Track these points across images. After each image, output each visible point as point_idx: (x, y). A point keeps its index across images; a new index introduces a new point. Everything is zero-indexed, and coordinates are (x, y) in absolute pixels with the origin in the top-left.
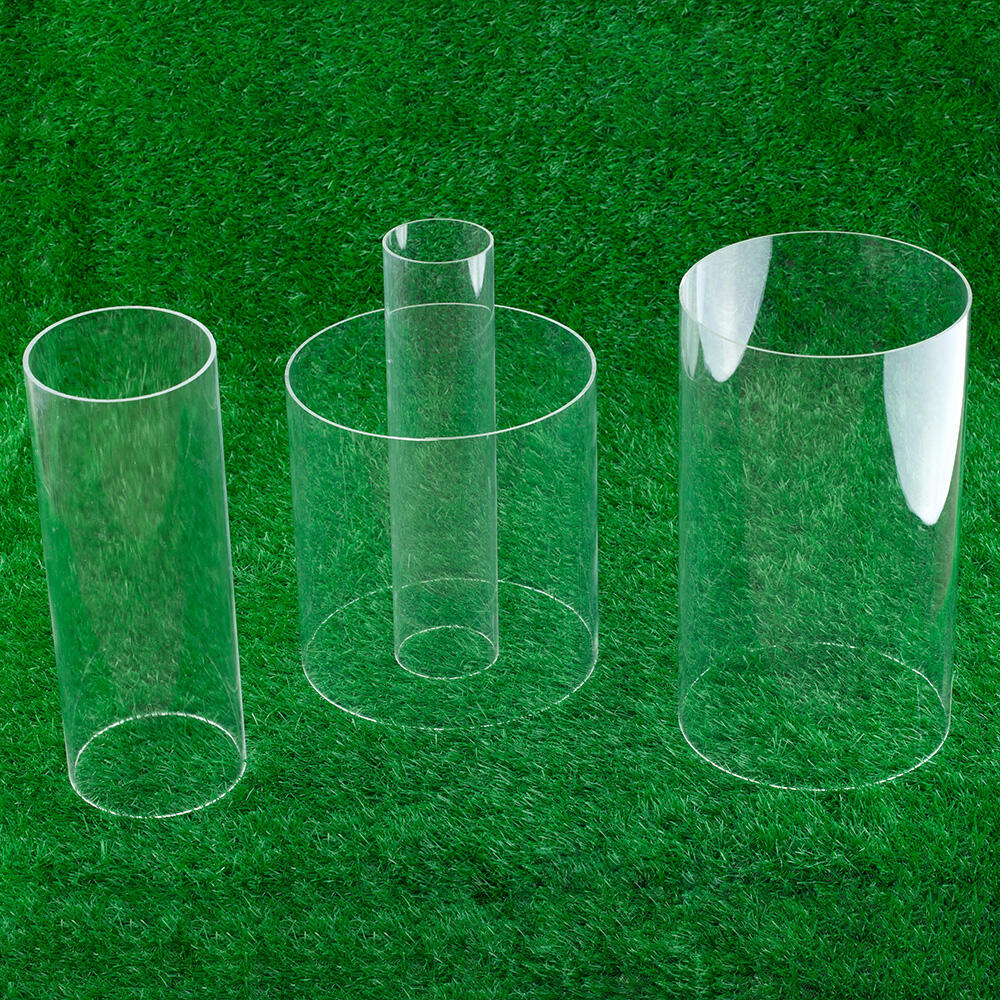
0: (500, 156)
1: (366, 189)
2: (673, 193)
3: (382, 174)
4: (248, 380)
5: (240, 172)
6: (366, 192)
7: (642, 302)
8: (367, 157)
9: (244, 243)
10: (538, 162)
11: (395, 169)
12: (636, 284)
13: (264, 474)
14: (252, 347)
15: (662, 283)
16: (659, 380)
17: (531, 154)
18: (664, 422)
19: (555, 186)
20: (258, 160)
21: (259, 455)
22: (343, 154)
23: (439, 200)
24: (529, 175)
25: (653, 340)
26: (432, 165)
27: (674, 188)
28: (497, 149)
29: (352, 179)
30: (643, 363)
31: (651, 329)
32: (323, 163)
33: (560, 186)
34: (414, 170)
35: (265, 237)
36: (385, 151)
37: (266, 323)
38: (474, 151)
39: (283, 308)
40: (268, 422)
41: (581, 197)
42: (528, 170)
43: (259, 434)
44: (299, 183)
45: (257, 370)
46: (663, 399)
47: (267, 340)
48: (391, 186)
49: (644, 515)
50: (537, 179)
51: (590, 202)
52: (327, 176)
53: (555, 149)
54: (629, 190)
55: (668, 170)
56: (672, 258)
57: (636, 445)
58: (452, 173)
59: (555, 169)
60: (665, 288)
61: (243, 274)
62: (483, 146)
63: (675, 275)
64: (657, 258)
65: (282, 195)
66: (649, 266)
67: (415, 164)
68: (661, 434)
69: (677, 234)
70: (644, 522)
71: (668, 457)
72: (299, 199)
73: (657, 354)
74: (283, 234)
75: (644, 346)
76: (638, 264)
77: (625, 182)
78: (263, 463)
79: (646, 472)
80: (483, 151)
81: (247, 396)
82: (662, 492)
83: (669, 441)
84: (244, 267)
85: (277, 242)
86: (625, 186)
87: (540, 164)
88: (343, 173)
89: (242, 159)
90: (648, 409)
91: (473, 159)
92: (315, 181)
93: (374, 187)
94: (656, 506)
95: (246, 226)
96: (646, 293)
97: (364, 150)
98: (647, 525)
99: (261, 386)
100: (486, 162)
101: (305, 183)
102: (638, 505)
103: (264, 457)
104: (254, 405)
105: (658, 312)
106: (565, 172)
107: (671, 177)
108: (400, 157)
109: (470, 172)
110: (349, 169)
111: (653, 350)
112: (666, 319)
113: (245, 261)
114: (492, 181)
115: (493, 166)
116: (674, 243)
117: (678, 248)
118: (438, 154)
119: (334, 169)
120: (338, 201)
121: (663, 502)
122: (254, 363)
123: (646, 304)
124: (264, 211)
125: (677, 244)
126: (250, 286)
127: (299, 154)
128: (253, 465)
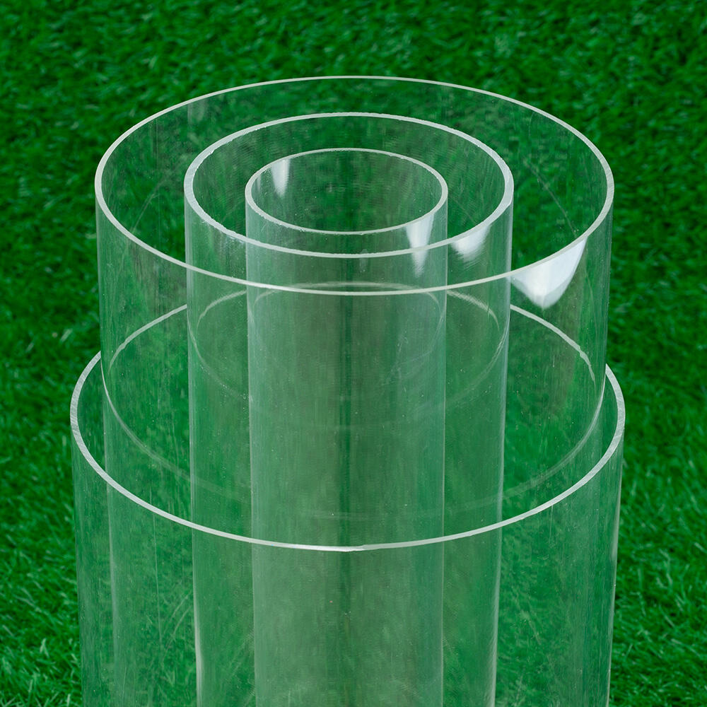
0: (417, 23)
1: (210, 68)
2: (687, 87)
3: (233, 47)
4: (20, 366)
5: (14, 39)
6: (209, 74)
7: (636, 254)
8: (212, 20)
9: (18, 150)
10: (476, 33)
11: (254, 39)
12: (627, 227)
13: (41, 531)
14: (26, 313)
15: (667, 225)
16: (666, 380)
17: (465, 21)
18: (678, 452)
19: (503, 71)
20: (43, 20)
21: (33, 498)
22: (174, 14)
23: (324, 92)
24: (463, 53)
25: (654, 316)
26: (312, 35)
27: (688, 79)
28: (414, 13)
29: (187, 53)
30: (639, 352)
31: (650, 299)
32: (143, 27)
33: (510, 72)
34: (284, 42)
35: (49, 141)
36: (240, 12)
37: (49, 276)
38: (378, 14)
39: (76, 252)
40: (49, 438)
41: (543, 90)
42: (462, 45)
43: (34, 459)
44: (104, 57)
45: (34, 350)
46: (675, 413)
47: (50, 303)
48: (248, 64)
49: (661, 617)
50: (474, 60)
51: (558, 97)
52: (149, 47)
53: (503, 14)
54: (617, 79)
55: (679, 51)
56: (683, 188)
57: (639, 492)
58: (343, 48)
59: (503, 45)
60: (673, 234)
61: (15, 197)
62: (392, 7)
63: (686, 213)
64: (660, 186)
65: (78, 75)
66: (648, 200)
67: (286, 33)
68: (676, 472)
69: (692, 149)
70: (662, 630)
71: (692, 514)
72: (104, 83)
73: (661, 336)
74: (78, 136)
75: (642, 325)
76: (631, 196)
77: (613, 67)
78: (39, 511)
79: (658, 539)
80: (392, 15)
81: (17, 396)
82: (688, 577)
83: (689, 484)
84: (17, 186)
85: (69, 148)
86: (612, 74)
87: (480, 38)
88: (174, 44)
89: (16, 18)
90: (653, 431)
91: (376, 27)
92: (129, 55)
93: (221, 66)
94: (681, 603)
95: (20, 123)
96: (642, 240)
97: (206, 10)
98: (669, 637)
99: (39, 377)
100: (397, 34)
101: (114, 57)
102: (650, 600)
103: (42, 500)
104: (28, 409)
105: (660, 271)
106: (518, 51)
107: (683, 60)
108: (263, 21)
109: (370, 46)
110: (183, 37)
111: (655, 331)
112: (673, 283)
113: (19, 177)
114: (404, 62)
115: (406, 38)
116: (686, 164)
117: (693, 172)
118: (321, 19)
119: (161, 37)
120: (164, 87)
121: (692, 597)
122: (28, 340)
123: (642, 257)
124: (50, 100)
125: (690, 167)
126: (25, 216)
127: (105, 13)
128: (24, 514)
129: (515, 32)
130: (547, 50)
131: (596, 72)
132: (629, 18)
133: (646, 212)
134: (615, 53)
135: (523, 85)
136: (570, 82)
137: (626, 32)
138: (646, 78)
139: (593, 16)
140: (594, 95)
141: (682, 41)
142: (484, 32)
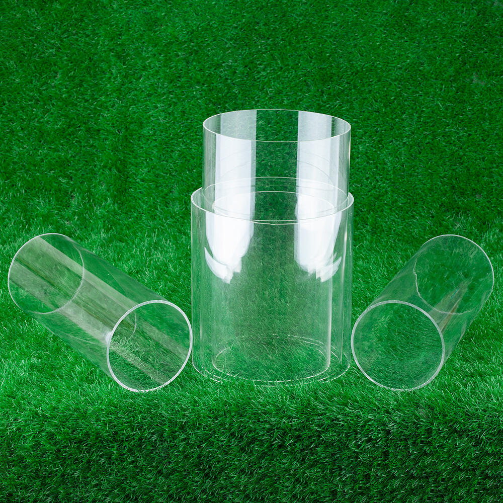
129: (365, 144)
130: (376, 150)
131: (392, 156)
132: (402, 140)
133: (408, 199)
134: (398, 150)
135: (368, 160)
136: (384, 159)
137: (401, 144)
138: (408, 158)
139: (391, 139)
140: (391, 163)
141: (419, 147)
142: (355, 144)
